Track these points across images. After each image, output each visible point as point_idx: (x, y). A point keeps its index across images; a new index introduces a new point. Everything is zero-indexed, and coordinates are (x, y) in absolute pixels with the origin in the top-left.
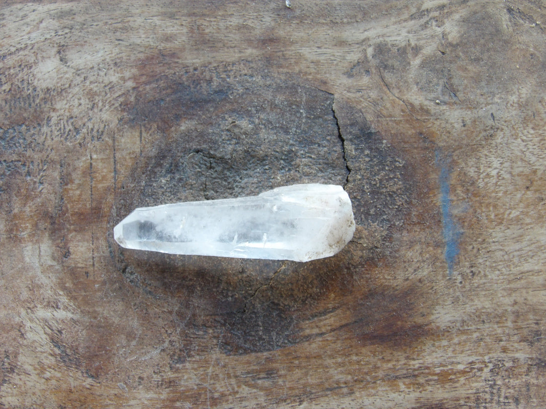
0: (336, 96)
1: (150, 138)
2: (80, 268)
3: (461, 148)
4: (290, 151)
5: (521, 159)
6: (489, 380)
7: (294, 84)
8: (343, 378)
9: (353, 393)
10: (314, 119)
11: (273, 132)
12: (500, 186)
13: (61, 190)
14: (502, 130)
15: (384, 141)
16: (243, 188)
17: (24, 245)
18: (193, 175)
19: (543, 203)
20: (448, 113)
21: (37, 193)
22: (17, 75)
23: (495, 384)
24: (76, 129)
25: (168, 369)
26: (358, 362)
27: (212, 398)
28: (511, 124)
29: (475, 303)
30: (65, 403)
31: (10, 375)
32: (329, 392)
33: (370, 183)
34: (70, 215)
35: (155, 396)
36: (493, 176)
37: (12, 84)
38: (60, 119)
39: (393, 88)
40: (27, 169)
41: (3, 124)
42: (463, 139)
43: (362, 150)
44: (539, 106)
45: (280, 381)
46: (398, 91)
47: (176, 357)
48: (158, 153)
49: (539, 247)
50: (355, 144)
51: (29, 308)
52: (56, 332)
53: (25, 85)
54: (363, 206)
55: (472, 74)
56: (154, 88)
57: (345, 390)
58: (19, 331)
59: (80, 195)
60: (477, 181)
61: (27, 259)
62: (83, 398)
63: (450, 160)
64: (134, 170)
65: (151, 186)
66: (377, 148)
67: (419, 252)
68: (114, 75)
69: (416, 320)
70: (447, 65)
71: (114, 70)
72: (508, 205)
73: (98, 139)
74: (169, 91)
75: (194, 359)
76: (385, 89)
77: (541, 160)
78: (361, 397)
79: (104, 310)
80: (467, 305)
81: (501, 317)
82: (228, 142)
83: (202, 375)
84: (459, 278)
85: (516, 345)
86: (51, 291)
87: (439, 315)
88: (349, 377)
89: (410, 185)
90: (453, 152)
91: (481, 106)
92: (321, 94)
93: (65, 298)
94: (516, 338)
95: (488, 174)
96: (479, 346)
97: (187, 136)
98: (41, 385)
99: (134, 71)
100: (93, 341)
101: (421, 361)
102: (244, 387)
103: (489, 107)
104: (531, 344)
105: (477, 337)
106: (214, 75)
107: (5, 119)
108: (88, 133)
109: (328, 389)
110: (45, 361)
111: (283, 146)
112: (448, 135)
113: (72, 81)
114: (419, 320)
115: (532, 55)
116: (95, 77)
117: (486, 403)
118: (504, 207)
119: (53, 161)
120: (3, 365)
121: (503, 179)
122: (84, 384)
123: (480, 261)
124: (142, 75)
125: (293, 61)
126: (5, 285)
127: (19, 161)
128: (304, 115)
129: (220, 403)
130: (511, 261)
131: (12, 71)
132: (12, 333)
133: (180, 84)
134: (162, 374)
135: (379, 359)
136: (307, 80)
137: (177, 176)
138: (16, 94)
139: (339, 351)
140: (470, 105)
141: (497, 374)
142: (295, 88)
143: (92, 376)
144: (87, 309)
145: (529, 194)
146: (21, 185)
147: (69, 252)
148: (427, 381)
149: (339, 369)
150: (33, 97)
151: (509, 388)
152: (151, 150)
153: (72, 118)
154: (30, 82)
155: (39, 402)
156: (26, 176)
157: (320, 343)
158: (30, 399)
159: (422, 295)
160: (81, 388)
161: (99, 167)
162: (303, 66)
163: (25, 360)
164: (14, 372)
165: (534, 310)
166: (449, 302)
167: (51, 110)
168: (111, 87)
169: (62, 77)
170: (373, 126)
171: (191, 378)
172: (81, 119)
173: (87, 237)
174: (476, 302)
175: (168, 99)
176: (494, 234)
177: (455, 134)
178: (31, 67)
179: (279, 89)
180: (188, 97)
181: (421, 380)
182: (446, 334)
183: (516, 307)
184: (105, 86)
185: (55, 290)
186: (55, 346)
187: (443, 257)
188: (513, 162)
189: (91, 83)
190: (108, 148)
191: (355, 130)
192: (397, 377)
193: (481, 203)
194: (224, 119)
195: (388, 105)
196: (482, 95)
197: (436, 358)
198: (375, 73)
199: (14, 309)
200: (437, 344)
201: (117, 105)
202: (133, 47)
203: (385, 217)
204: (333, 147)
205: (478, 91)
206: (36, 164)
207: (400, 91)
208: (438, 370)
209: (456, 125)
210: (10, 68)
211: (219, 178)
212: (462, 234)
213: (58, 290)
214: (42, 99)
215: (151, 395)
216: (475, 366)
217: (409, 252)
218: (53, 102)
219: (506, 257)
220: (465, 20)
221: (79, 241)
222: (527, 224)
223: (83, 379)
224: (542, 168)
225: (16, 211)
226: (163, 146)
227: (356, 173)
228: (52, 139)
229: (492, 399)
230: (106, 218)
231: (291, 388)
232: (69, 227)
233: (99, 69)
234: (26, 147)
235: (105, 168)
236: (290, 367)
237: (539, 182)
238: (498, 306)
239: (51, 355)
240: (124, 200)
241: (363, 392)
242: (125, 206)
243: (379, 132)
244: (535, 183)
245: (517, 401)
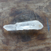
0: (34, 12)
11: (27, 16)
20: (48, 13)
25: (16, 44)
39: (41, 11)
45: (29, 45)
55: (50, 9)
56: (13, 12)
69: (45, 37)
75: (19, 43)
82: (22, 18)
84: (50, 32)
93: (3, 36)
98: (1, 46)
99: (11, 10)
102: (25, 46)
106: (20, 10)
108: (5, 17)
113: (3, 11)
119: (1, 21)
128: (31, 14)
129: (22, 48)
133: (16, 11)
135: (41, 42)
144: (6, 37)
147: (4, 31)
149: (36, 43)
157: (34, 40)
161: (7, 21)
166: (49, 35)
177: (49, 16)
186: (2, 42)
187: (48, 30)
192: (43, 44)
198: (39, 9)
200: (47, 40)
201: (9, 14)
202: (10, 7)
204: (34, 18)
208: (48, 43)
212: (50, 27)
215: (14, 47)
217: (44, 29)
220: (49, 3)
226: (14, 18)
243: (40, 16)
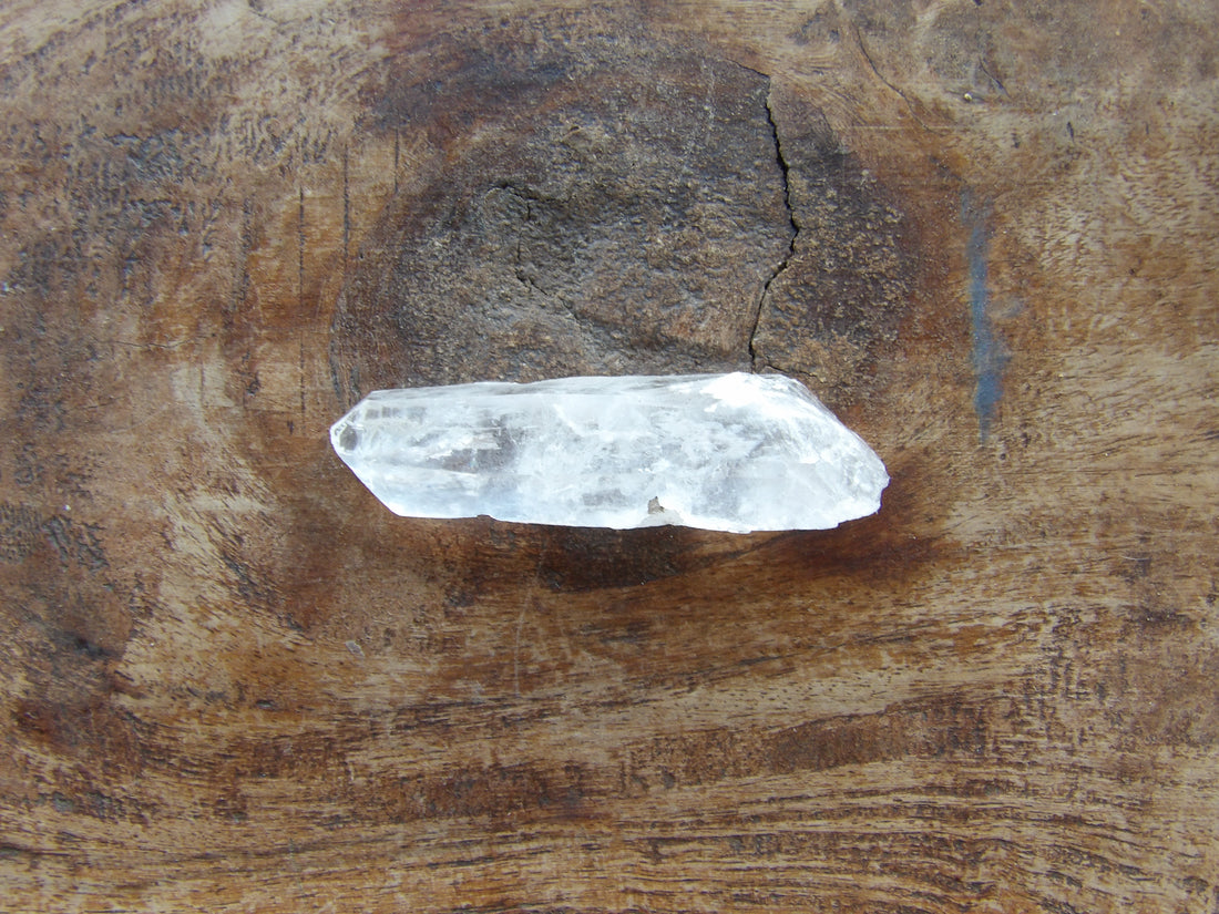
0: (774, 80)
1: (414, 158)
2: (277, 413)
3: (1010, 189)
4: (683, 188)
5: (1123, 215)
6: (1050, 649)
7: (693, 54)
8: (772, 639)
9: (793, 669)
10: (730, 124)
11: (649, 149)
12: (1081, 267)
13: (244, 260)
14: (1088, 155)
15: (865, 172)
16: (591, 260)
17: (173, 366)
18: (494, 232)
19: (1161, 302)
20: (986, 120)
21: (200, 265)
22: (168, 32)
23: (1061, 657)
24: (274, 137)
25: (440, 615)
26: (804, 610)
27: (524, 674)
28: (1105, 145)
29: (1028, 498)
30: (245, 679)
31: (144, 621)
32: (746, 668)
33: (836, 256)
34: (259, 308)
35: (416, 667)
36: (1069, 247)
37: (158, 51)
38: (246, 120)
40: (181, 217)
41: (140, 129)
42: (1014, 172)
44: (1157, 112)
45: (654, 645)
46: (893, 72)
47: (456, 593)
48: (429, 188)
49: (1153, 389)
50: (809, 177)
51: (181, 491)
52: (231, 538)
53: (183, 52)
54: (821, 301)
55: (1031, 45)
56: (424, 59)
58: (163, 535)
59: (280, 270)
60: (1039, 255)
61: (179, 394)
62: (280, 669)
63: (988, 213)
64: (382, 221)
65: (413, 253)
66: (850, 186)
67: (925, 394)
68: (350, 33)
70: (985, 25)
71: (351, 24)
72: (1095, 304)
73: (316, 158)
74: (453, 65)
75: (491, 598)
76: (867, 68)
77: (1158, 218)
78: (807, 678)
79: (320, 498)
80: (1014, 501)
81: (1075, 526)
82: (564, 168)
83: (506, 628)
84: (1001, 447)
85: (1102, 580)
86: (224, 458)
87: (959, 520)
88: (786, 639)
89: (913, 261)
90: (994, 197)
91: (1048, 109)
92: (745, 74)
93: (249, 471)
94: (1103, 567)
96: (1034, 582)
97: (485, 155)
98: (201, 643)
99: (388, 24)
100: (299, 558)
101: (923, 610)
102: (584, 653)
103: (1063, 110)
104: (1132, 580)
105: (1031, 564)
106: (540, 34)
107: (144, 118)
108: (297, 147)
109: (743, 662)
110: (209, 595)
111: (669, 178)
112: (986, 162)
113: (270, 44)
114: (923, 530)
115: (1144, 11)
116: (312, 38)
117: (1043, 693)
118: (1090, 308)
119: (230, 204)
120: (132, 601)
121: (1088, 252)
122: (282, 640)
123: (1042, 414)
124: (404, 33)
125: (691, 8)
126: (136, 445)
127: (168, 201)
128: (712, 116)
129: (539, 683)
130: (1099, 416)
131: (159, 25)
132: (149, 538)
133: (474, 50)
134: (431, 625)
135: (844, 605)
136: (719, 46)
137: (464, 235)
138: (165, 71)
139: (767, 587)
140: (1030, 106)
141: (1067, 636)
142: (694, 62)
143: (298, 627)
144: (289, 494)
145: (1136, 283)
146: (169, 248)
147: (257, 382)
148: (933, 648)
149: (768, 623)
150: (197, 76)
151: (1088, 665)
152: (416, 182)
153: (268, 116)
154: (192, 46)
155: (197, 676)
156: (180, 230)
157: (732, 571)
158: (181, 669)
159: (929, 478)
160: (277, 649)
161: (317, 214)
162: (711, 20)
163: (173, 593)
164: (151, 615)
165: (1140, 514)
166: (980, 495)
167: (230, 102)
168: (344, 56)
169: (251, 38)
170: (843, 141)
171: (484, 635)
172: (286, 118)
173: (291, 353)
174: (1031, 495)
175: (449, 81)
176: (1068, 363)
177: (999, 162)
178: (194, 18)
179: (664, 63)
180: (488, 77)
181: (923, 647)
182: (972, 556)
183: (1106, 507)
184: (332, 55)
185: (229, 456)
186: (229, 566)
187: (971, 405)
188: (1107, 220)
189: (306, 47)
190: (334, 176)
191: (809, 150)
193: (1044, 300)
194: (555, 120)
195: (874, 100)
196: (1050, 86)
197: (952, 603)
199: (152, 491)
201: (353, 92)
203: (863, 323)
204: (765, 182)
205: (1044, 79)
206: (199, 206)
207: (896, 74)
208: (954, 628)
209: (1000, 144)
210: (155, 20)
211: (545, 239)
212: (1009, 360)
213: (236, 457)
214: (213, 80)
215: (409, 665)
216: (1025, 621)
217: (906, 395)
218: (234, 86)
219: (1090, 408)
221: (276, 360)
222: (1131, 344)
223: (281, 630)
224: (1161, 233)
225: (160, 298)
226: (438, 174)
227: (809, 235)
228: (230, 159)
229: (1055, 686)
230: (327, 316)
231: (675, 659)
232: (257, 332)
233: (322, 22)
234: (180, 174)
235: (327, 215)
236: (672, 617)
237: (1155, 262)
238: (1073, 503)
239: (222, 584)
240: (362, 280)
241: (811, 669)
242: (365, 292)
243: (854, 153)
244: (1146, 262)
245: (1102, 691)
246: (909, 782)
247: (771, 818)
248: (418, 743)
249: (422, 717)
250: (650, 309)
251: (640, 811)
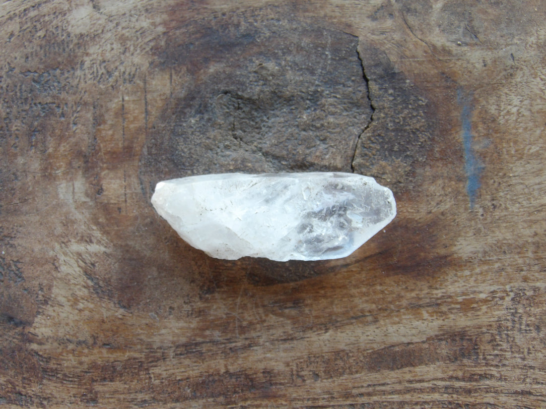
0: (361, 38)
1: (180, 80)
2: (113, 204)
3: (482, 87)
4: (316, 92)
5: (541, 97)
6: (510, 309)
7: (319, 27)
8: (367, 306)
9: (377, 321)
10: (339, 60)
11: (299, 73)
12: (520, 123)
13: (94, 131)
14: (522, 69)
15: (408, 81)
16: (270, 127)
17: (58, 183)
18: (221, 115)
20: (469, 54)
21: (70, 134)
22: (52, 22)
23: (516, 312)
24: (108, 72)
25: (197, 299)
26: (382, 292)
27: (241, 326)
28: (530, 64)
29: (496, 235)
30: (97, 333)
31: (44, 307)
32: (354, 321)
33: (394, 121)
34: (102, 154)
35: (185, 325)
36: (513, 114)
37: (47, 31)
38: (93, 64)
39: (416, 30)
40: (61, 111)
41: (38, 68)
42: (484, 78)
43: (386, 90)
45: (307, 310)
46: (421, 33)
47: (205, 288)
48: (188, 95)
50: (379, 84)
51: (63, 243)
52: (89, 265)
53: (60, 31)
54: (386, 143)
55: (492, 17)
56: (183, 33)
57: (370, 319)
58: (54, 264)
59: (113, 135)
60: (498, 118)
61: (61, 196)
62: (115, 328)
63: (472, 98)
64: (164, 111)
65: (181, 126)
66: (401, 88)
67: (441, 186)
68: (145, 21)
69: (439, 251)
70: (467, 8)
71: (146, 16)
72: (528, 141)
73: (130, 81)
74: (198, 35)
75: (223, 290)
76: (408, 31)
78: (385, 325)
79: (135, 244)
80: (489, 237)
81: (521, 248)
82: (256, 84)
83: (231, 304)
84: (481, 211)
85: (536, 274)
86: (85, 226)
87: (461, 246)
88: (374, 306)
89: (433, 123)
90: (474, 90)
91: (501, 47)
92: (346, 36)
93: (99, 232)
94: (536, 268)
95: (508, 112)
96: (501, 276)
97: (216, 78)
98: (74, 316)
99: (165, 16)
100: (125, 273)
101: (444, 291)
102: (271, 315)
103: (509, 48)
105: (499, 267)
106: (242, 19)
107: (40, 63)
108: (120, 76)
109: (353, 318)
110: (79, 293)
111: (308, 87)
112: (469, 74)
113: (104, 27)
114: (442, 252)
116: (126, 23)
117: (508, 330)
118: (525, 143)
119: (86, 104)
120: (37, 297)
121: (523, 116)
122: (116, 314)
123: (501, 194)
124: (173, 20)
125: (318, 5)
126: (39, 221)
127: (54, 103)
128: (330, 57)
129: (248, 331)
130: (531, 194)
131: (47, 18)
132: (46, 266)
133: (209, 28)
134: (193, 304)
135: (403, 289)
136: (332, 23)
137: (206, 117)
138: (51, 40)
139: (364, 281)
140: (490, 46)
141: (519, 302)
142: (320, 31)
143: (124, 307)
144: (119, 243)
146: (55, 126)
147: (102, 189)
148: (449, 309)
149: (364, 298)
150: (67, 43)
151: (530, 316)
152: (181, 92)
153: (104, 62)
154: (64, 28)
155: (72, 333)
156: (60, 117)
157: (345, 274)
158: (63, 330)
159: (444, 227)
160: (113, 318)
161: (131, 108)
162: (328, 10)
163: (59, 293)
164: (48, 304)
166: (471, 234)
167: (85, 55)
168: (143, 32)
169: (95, 24)
170: (396, 66)
171: (220, 308)
172: (114, 62)
173: (119, 175)
174: (497, 233)
175: (197, 43)
176: (514, 169)
177: (476, 74)
178: (65, 15)
179: (305, 32)
180: (217, 41)
181: (444, 308)
182: (468, 264)
183: (536, 239)
184: (137, 31)
185: (88, 225)
186: (89, 279)
187: (465, 191)
188: (533, 100)
189: (123, 28)
190: (139, 90)
191: (379, 71)
192: (420, 306)
193: (501, 139)
194: (251, 61)
195: (411, 47)
196: (502, 36)
197: (459, 287)
198: (398, 17)
199: (48, 243)
200: (459, 274)
201: (148, 49)
203: (408, 153)
204: (357, 87)
205: (498, 33)
206: (70, 105)
207: (423, 33)
208: (460, 299)
209: (477, 65)
210: (44, 16)
211: (247, 119)
212: (484, 168)
213: (92, 226)
214: (76, 44)
215: (182, 324)
216: (497, 295)
217: (431, 187)
218: (87, 47)
219: (526, 190)
221: (111, 179)
223: (115, 309)
225: (51, 150)
226: (192, 88)
227: (380, 111)
228: (86, 82)
229: (513, 327)
230: (137, 157)
231: (317, 317)
232: (102, 165)
233: (131, 16)
234: (60, 90)
235: (137, 109)
236: (315, 297)
238: (519, 237)
239: (85, 287)
240: (155, 139)
241: (387, 321)
242: (156, 145)
243: (402, 72)
245: (538, 328)
246: (440, 375)
247: (369, 394)
248: (187, 362)
249: (189, 349)
250: (300, 149)
251: (301, 393)
